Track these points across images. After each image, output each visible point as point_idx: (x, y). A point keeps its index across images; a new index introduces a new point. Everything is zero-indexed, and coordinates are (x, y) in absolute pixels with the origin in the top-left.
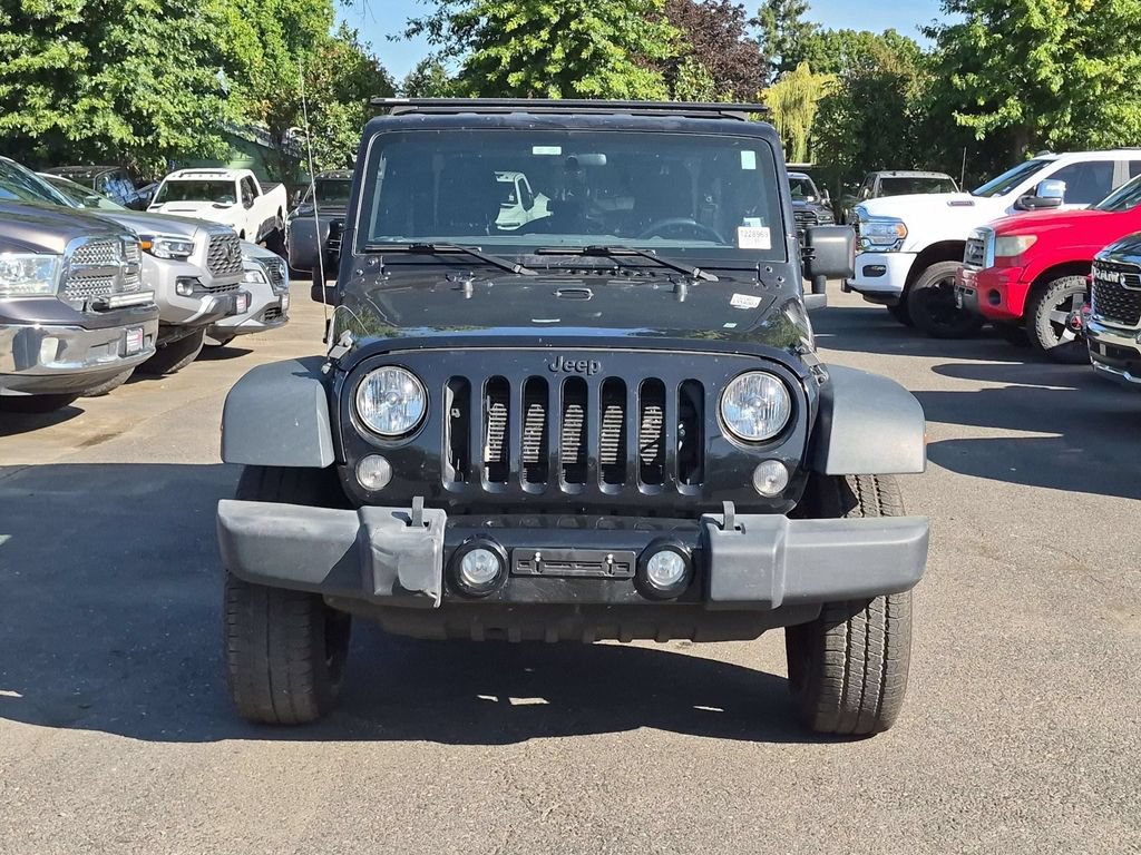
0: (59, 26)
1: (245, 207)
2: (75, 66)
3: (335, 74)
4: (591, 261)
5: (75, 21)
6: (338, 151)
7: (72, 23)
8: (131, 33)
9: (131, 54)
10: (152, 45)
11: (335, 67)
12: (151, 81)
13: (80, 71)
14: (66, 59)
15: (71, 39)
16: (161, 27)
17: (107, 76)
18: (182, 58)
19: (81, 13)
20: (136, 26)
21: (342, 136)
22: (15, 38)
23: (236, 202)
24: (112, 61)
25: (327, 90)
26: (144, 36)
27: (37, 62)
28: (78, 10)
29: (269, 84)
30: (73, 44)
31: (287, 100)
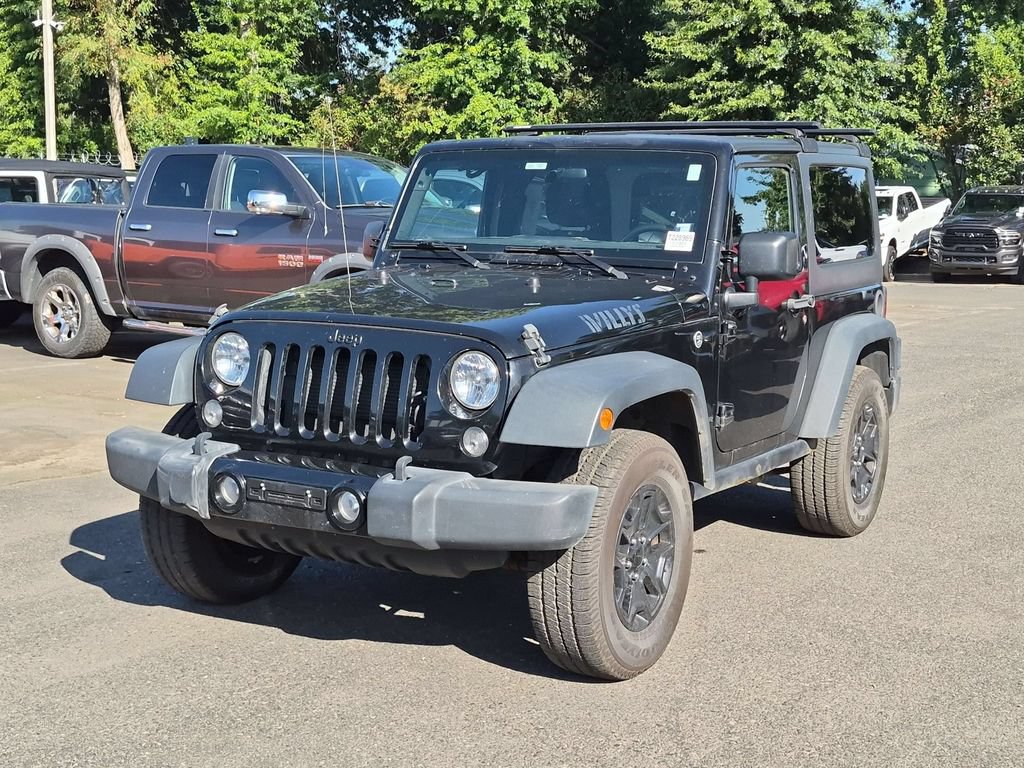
0: (763, 72)
1: (899, 219)
2: (774, 105)
3: (1003, 101)
4: (544, 258)
5: (777, 68)
6: (1001, 169)
7: (774, 70)
8: (824, 74)
9: (821, 93)
10: (838, 83)
11: (1005, 94)
12: (838, 114)
13: (779, 109)
14: (767, 99)
15: (776, 83)
16: (848, 68)
17: (800, 113)
18: (867, 93)
19: (784, 61)
20: (828, 69)
21: (1005, 156)
22: (729, 84)
23: (890, 214)
24: (805, 99)
25: (995, 115)
26: (834, 76)
27: (743, 103)
28: (781, 59)
29: (945, 112)
30: (775, 86)
31: (959, 126)
